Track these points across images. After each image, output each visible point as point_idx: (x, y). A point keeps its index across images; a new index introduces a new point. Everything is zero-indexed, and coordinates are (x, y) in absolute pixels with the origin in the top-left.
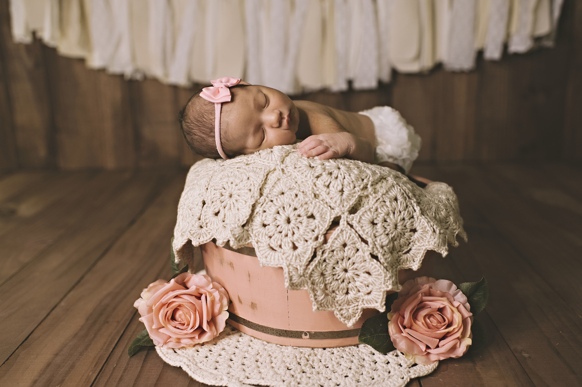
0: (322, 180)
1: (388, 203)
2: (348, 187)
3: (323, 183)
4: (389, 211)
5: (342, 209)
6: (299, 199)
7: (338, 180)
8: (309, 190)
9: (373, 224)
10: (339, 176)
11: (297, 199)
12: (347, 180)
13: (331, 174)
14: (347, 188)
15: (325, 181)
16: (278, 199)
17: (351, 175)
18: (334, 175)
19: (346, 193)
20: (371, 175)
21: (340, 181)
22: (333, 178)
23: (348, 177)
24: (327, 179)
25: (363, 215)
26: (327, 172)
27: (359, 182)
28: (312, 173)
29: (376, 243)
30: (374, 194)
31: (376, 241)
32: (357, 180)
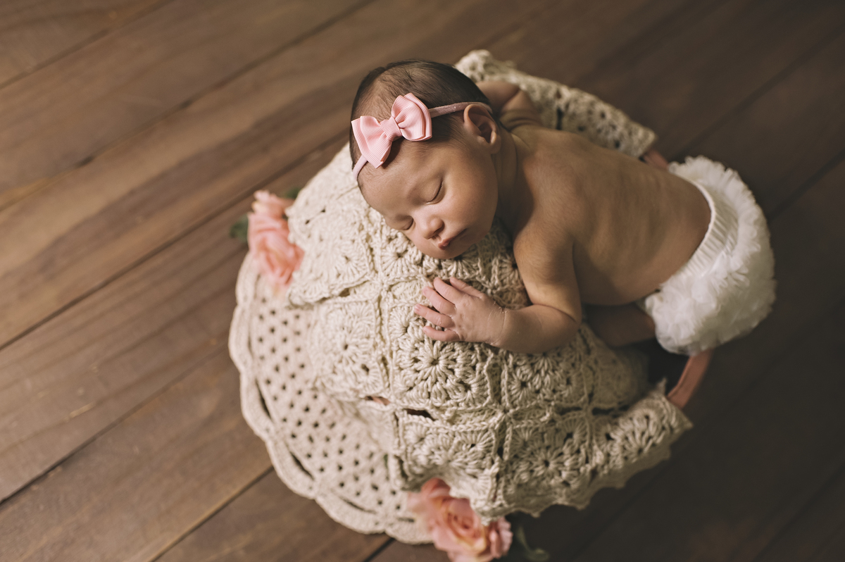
0: (400, 357)
1: (456, 441)
2: (419, 393)
3: (398, 360)
4: (450, 446)
5: (398, 401)
6: (367, 343)
7: (416, 375)
8: (381, 350)
9: (421, 439)
10: (421, 373)
11: (365, 340)
12: (425, 385)
13: (416, 360)
14: (418, 391)
15: (402, 360)
16: (352, 319)
17: (438, 384)
18: (416, 365)
19: (413, 393)
20: (467, 400)
21: (417, 379)
22: (413, 368)
23: (429, 384)
24: (406, 361)
25: (417, 424)
26: (413, 355)
27: (438, 398)
28: (399, 339)
29: (409, 455)
30: (445, 422)
31: (412, 453)
32: (439, 394)
